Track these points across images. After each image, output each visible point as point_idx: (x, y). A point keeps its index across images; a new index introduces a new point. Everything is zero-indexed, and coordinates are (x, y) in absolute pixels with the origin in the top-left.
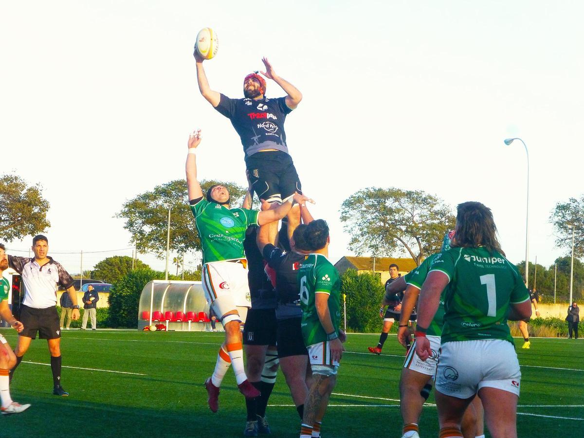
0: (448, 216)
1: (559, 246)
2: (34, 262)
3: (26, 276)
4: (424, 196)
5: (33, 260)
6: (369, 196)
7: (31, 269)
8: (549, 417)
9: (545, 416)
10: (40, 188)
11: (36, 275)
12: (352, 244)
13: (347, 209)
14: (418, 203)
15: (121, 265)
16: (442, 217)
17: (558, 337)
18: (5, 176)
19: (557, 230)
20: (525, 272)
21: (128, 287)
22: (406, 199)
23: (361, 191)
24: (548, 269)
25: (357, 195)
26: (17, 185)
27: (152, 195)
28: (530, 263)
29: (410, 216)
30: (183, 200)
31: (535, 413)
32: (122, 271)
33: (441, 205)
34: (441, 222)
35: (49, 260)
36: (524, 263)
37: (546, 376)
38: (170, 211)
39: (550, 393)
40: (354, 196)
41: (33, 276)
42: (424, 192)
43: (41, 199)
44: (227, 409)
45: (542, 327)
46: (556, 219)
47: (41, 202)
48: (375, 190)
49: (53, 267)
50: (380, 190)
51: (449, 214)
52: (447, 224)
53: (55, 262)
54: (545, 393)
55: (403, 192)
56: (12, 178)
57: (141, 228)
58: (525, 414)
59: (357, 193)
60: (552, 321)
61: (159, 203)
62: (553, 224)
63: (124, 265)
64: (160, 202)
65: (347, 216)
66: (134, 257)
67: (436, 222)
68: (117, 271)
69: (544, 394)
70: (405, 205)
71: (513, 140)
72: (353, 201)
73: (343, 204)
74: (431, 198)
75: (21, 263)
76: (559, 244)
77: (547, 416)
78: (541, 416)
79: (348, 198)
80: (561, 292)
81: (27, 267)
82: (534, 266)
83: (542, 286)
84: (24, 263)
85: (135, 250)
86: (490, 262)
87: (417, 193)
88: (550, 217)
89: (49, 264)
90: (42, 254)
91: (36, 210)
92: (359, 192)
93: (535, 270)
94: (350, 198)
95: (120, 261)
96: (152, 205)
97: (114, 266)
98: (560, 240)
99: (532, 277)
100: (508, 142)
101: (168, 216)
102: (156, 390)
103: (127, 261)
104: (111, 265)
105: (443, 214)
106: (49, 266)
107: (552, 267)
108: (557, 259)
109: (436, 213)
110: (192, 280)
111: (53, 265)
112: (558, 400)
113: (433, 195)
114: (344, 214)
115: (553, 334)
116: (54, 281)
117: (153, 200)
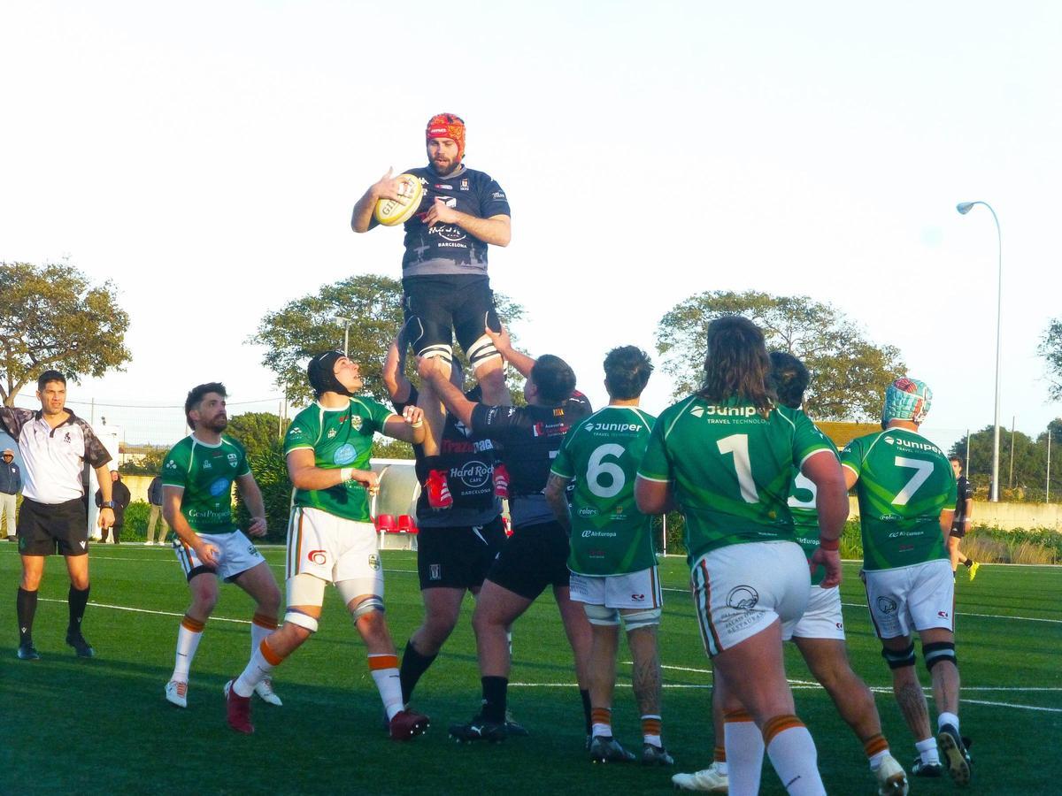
0: (854, 343)
1: (1056, 398)
2: (41, 420)
3: (26, 445)
4: (809, 307)
5: (38, 415)
6: (711, 305)
7: (35, 432)
8: (1036, 708)
9: (1028, 707)
10: (111, 290)
11: (43, 444)
12: (679, 393)
13: (669, 329)
14: (799, 319)
15: (260, 429)
16: (843, 345)
17: (1053, 563)
18: (49, 267)
19: (1052, 369)
20: (993, 446)
21: (271, 469)
22: (778, 312)
23: (697, 296)
24: (1034, 441)
25: (688, 305)
26: (70, 284)
27: (317, 303)
28: (1002, 430)
29: (784, 342)
30: (371, 312)
31: (1010, 702)
32: (259, 441)
33: (841, 321)
34: (841, 354)
35: (68, 415)
36: (991, 430)
37: (1031, 636)
38: (347, 332)
39: (1037, 666)
40: (683, 305)
41: (38, 446)
42: (809, 298)
43: (115, 308)
44: (450, 690)
45: (1025, 546)
46: (1051, 349)
47: (114, 315)
48: (721, 296)
49: (75, 429)
50: (730, 295)
51: (856, 340)
52: (853, 357)
53: (79, 419)
54: (1028, 665)
55: (771, 298)
56: (61, 270)
57: (295, 363)
58: (992, 703)
59: (688, 301)
60: (1042, 534)
61: (328, 318)
62: (1045, 358)
63: (264, 430)
64: (330, 315)
65: (668, 341)
66: (283, 415)
67: (832, 353)
68: (252, 440)
69: (1025, 668)
70: (775, 323)
71: (973, 204)
72: (679, 315)
73: (662, 322)
74: (822, 310)
75: (17, 421)
76: (1056, 394)
77: (1032, 708)
78: (1020, 706)
79: (671, 310)
80: (1058, 483)
81: (28, 427)
82: (1010, 435)
83: (1024, 472)
84: (22, 420)
85: (283, 401)
86: (742, 414)
87: (797, 302)
88: (1040, 345)
89: (67, 424)
90: (56, 406)
91: (104, 328)
92: (692, 299)
93: (1012, 441)
94: (674, 309)
95: (257, 421)
96: (316, 319)
97: (247, 431)
98: (1058, 387)
99: (1006, 455)
100: (963, 209)
101: (344, 341)
102: (322, 656)
103: (268, 422)
104: (240, 429)
105: (845, 339)
106: (67, 428)
107: (1043, 437)
108: (1051, 423)
109: (833, 337)
110: (386, 456)
111: (75, 425)
112: (1053, 679)
113: (825, 304)
114: (662, 339)
115: (1044, 558)
116: (76, 454)
117: (317, 311)
